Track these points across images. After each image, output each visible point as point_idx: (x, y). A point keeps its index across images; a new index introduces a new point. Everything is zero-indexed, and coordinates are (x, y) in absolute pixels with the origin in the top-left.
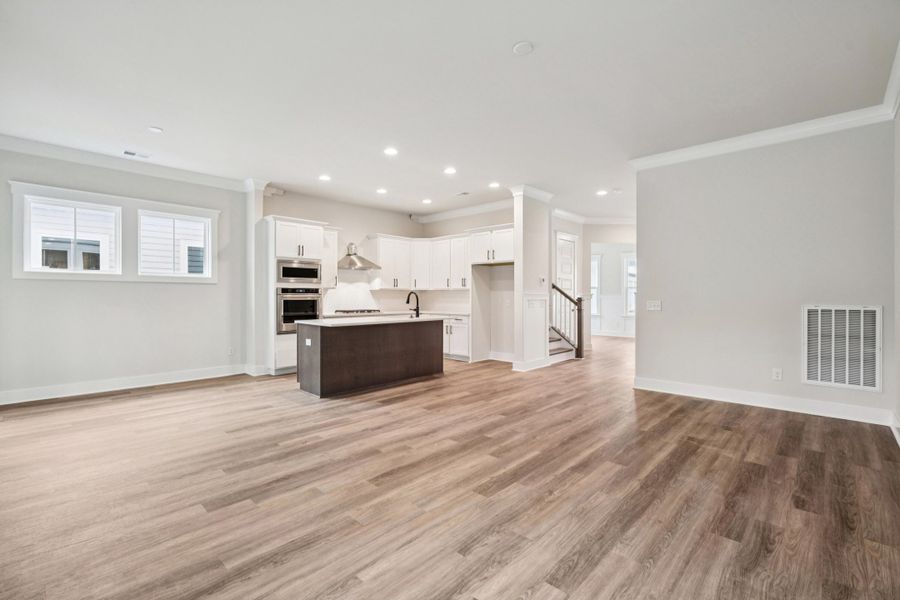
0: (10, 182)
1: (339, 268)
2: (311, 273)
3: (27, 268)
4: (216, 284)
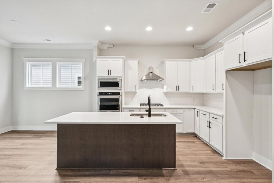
0: (23, 58)
2: (116, 84)
3: (27, 86)
4: (83, 90)
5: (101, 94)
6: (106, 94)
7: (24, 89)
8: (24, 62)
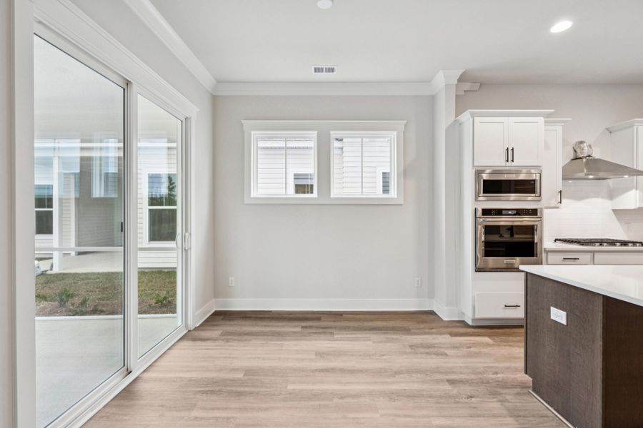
0: (243, 121)
1: (563, 179)
2: (528, 187)
3: (254, 194)
4: (401, 205)
5: (486, 212)
6: (499, 212)
7: (246, 201)
8: (244, 132)
